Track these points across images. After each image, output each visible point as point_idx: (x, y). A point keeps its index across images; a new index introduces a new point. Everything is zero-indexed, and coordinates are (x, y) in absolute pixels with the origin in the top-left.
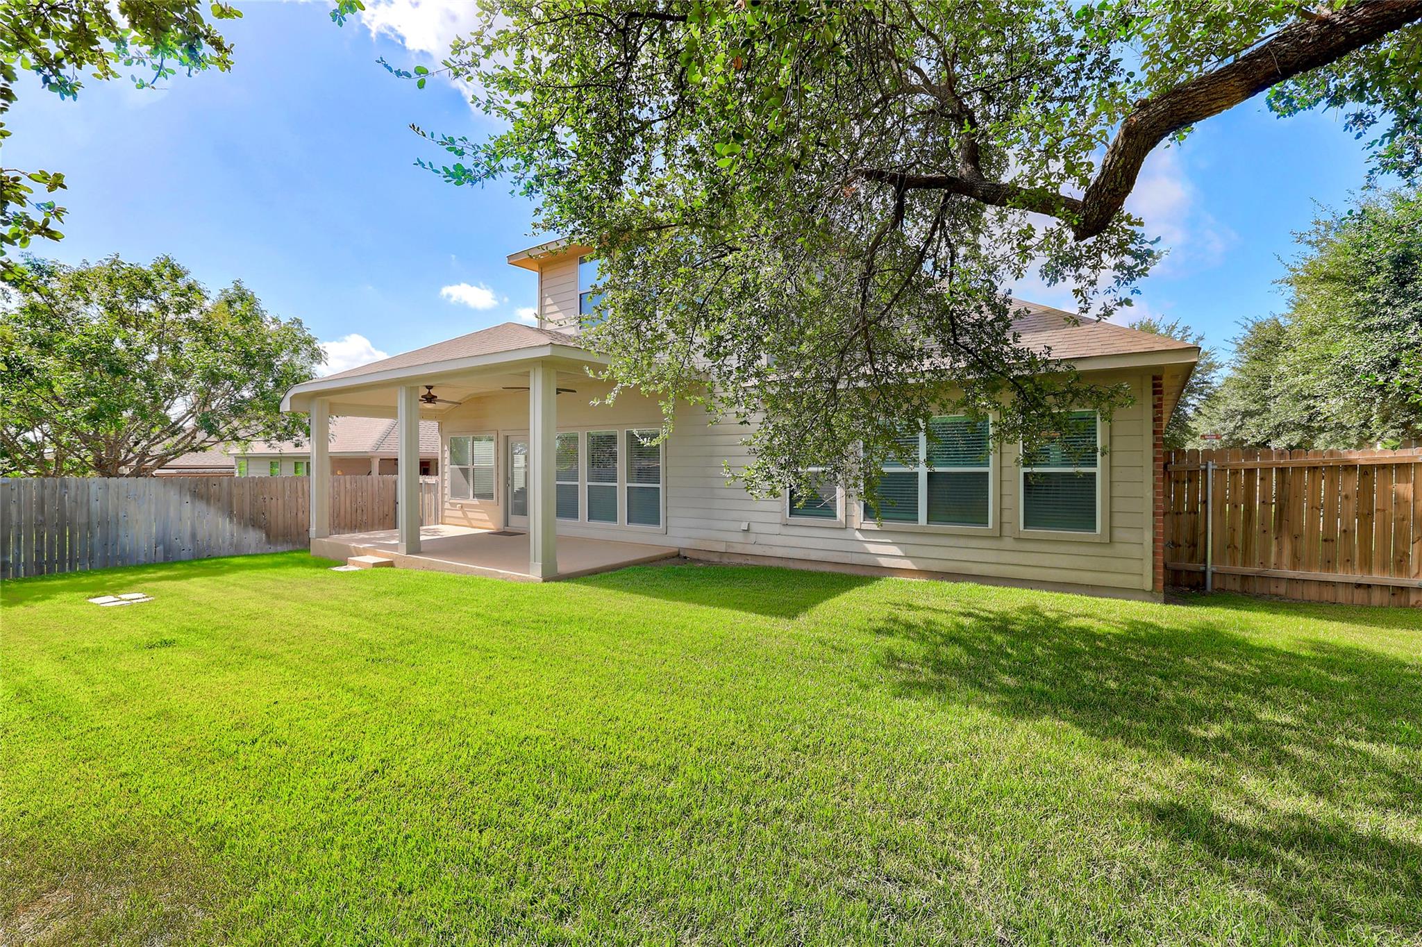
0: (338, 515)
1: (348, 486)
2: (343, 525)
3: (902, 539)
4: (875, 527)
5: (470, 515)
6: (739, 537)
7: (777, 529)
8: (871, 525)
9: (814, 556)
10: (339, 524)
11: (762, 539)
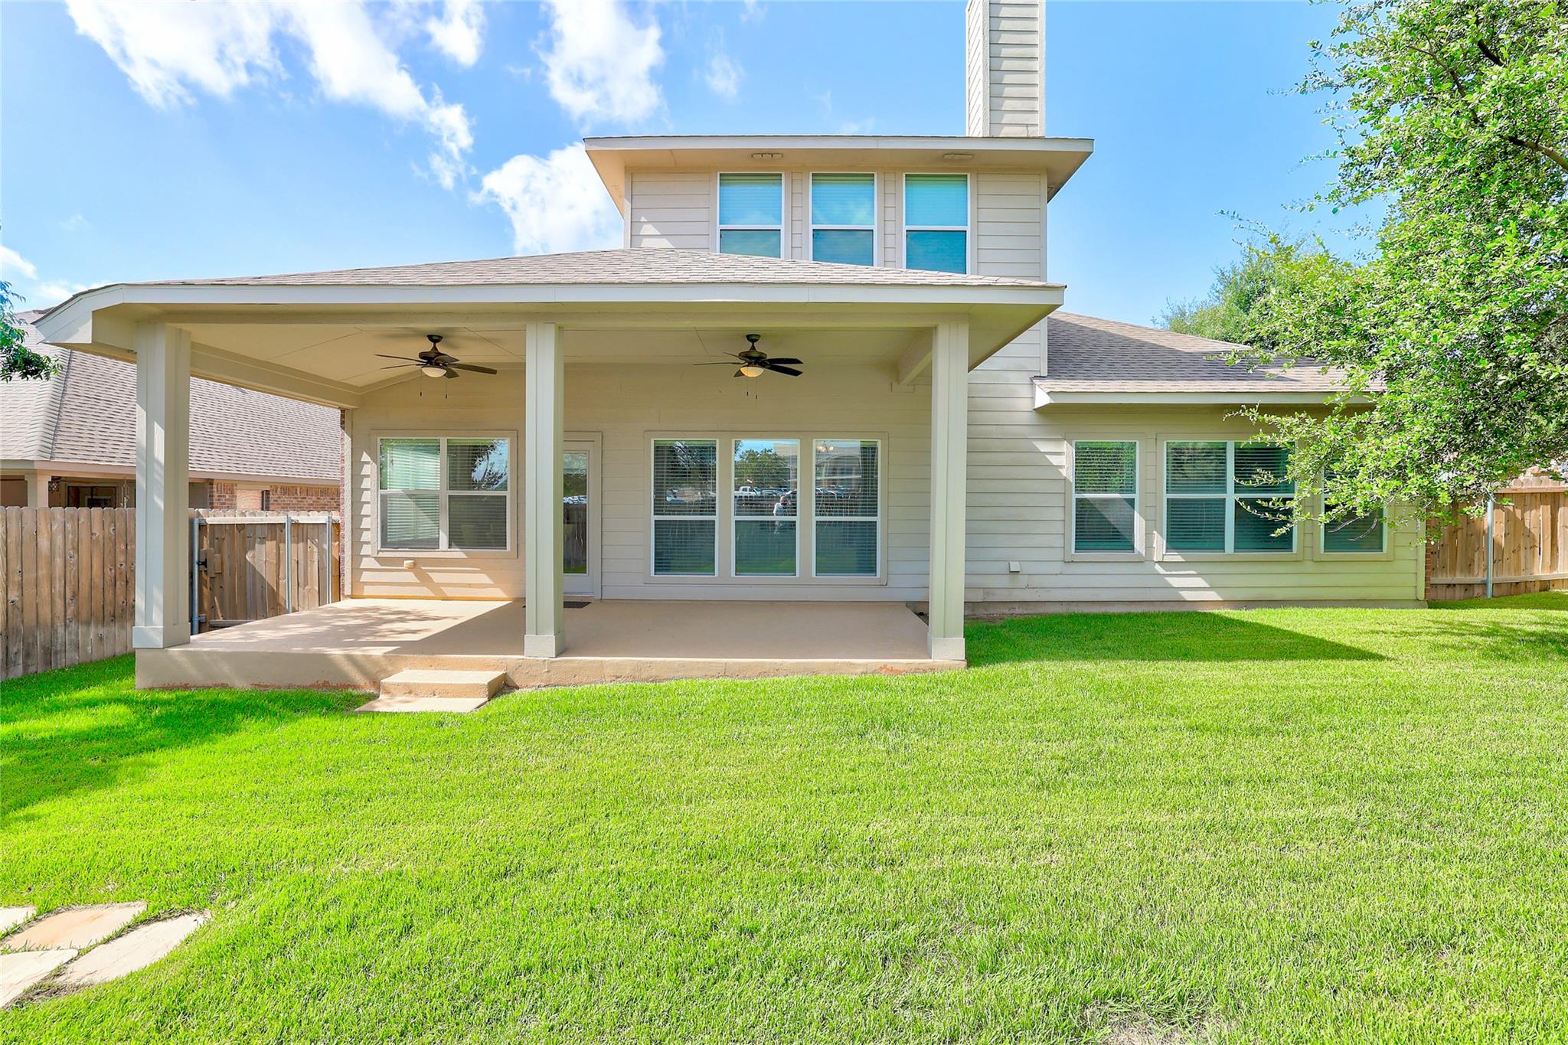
0: (75, 595)
1: (97, 530)
2: (84, 614)
3: (1206, 569)
4: (1179, 558)
5: (436, 577)
6: (1005, 581)
7: (1058, 567)
8: (1176, 557)
9: (1105, 596)
10: (77, 615)
11: (1037, 581)
